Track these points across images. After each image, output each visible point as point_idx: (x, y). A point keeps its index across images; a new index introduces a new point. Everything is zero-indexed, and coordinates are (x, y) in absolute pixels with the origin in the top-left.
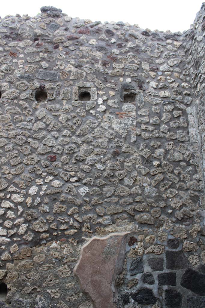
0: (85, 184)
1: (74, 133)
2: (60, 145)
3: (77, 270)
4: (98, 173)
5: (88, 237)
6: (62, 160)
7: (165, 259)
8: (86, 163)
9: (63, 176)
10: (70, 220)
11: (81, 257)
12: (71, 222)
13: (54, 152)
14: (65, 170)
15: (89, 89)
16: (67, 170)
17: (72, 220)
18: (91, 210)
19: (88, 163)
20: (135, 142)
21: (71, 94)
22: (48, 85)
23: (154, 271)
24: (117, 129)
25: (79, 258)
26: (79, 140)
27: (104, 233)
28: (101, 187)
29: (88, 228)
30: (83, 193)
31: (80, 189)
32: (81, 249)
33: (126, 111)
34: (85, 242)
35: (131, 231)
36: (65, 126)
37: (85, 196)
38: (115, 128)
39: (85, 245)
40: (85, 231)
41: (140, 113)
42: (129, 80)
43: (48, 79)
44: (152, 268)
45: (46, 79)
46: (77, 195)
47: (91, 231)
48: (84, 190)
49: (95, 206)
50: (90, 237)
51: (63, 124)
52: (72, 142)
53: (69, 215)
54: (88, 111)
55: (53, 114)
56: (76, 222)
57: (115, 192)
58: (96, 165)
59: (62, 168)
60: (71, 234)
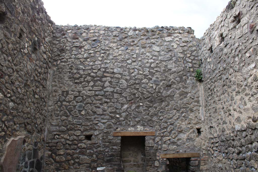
0: (12, 101)
1: (13, 61)
2: (6, 66)
3: (3, 162)
4: (18, 94)
5: (8, 138)
6: (5, 79)
7: (33, 153)
8: (15, 85)
9: (5, 91)
10: (3, 125)
11: (6, 152)
12: (3, 126)
13: (3, 70)
14: (5, 87)
15: (23, 33)
16: (7, 87)
17: (4, 125)
18: (12, 119)
19: (16, 86)
20: (32, 80)
21: (17, 32)
22: (9, 15)
23: (29, 160)
24: (29, 68)
25: (4, 153)
26: (15, 68)
27: (16, 136)
28: (18, 104)
29: (10, 131)
30: (11, 106)
31: (10, 103)
32: (6, 146)
33: (33, 59)
34: (7, 141)
35: (25, 135)
36: (11, 54)
37: (12, 109)
38: (28, 67)
39: (8, 144)
40: (8, 134)
41: (37, 63)
42: (36, 39)
43: (10, 10)
44: (28, 158)
45: (9, 9)
46: (8, 107)
47: (11, 134)
48: (11, 104)
49: (14, 116)
50: (10, 139)
51: (10, 52)
52: (11, 67)
53: (2, 121)
54: (20, 49)
55: (6, 40)
56: (5, 127)
57: (23, 109)
58: (18, 88)
59: (5, 85)
60: (2, 135)
